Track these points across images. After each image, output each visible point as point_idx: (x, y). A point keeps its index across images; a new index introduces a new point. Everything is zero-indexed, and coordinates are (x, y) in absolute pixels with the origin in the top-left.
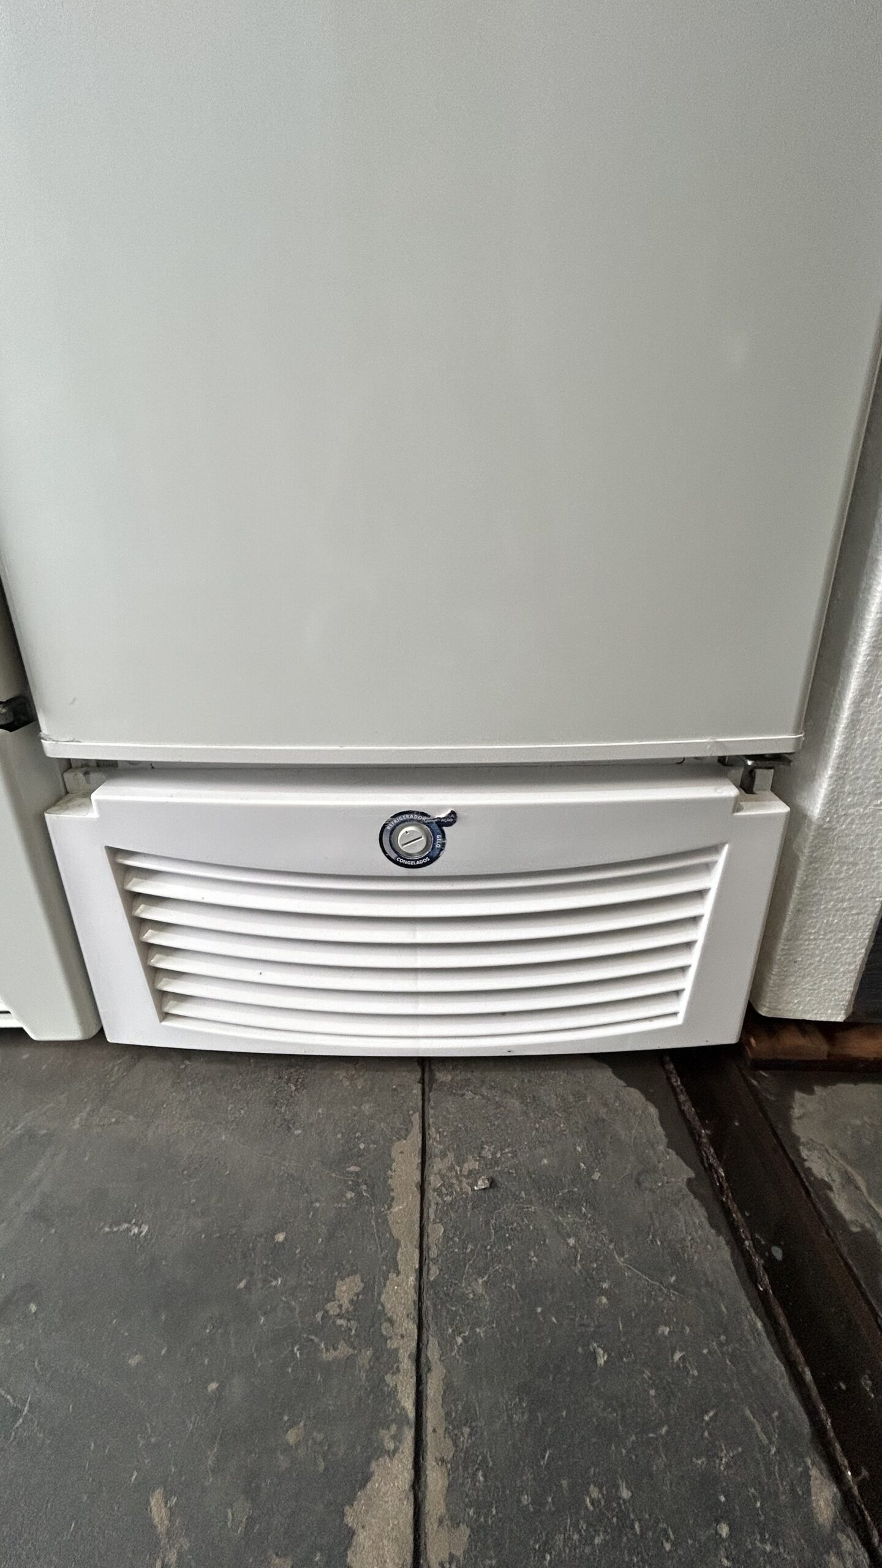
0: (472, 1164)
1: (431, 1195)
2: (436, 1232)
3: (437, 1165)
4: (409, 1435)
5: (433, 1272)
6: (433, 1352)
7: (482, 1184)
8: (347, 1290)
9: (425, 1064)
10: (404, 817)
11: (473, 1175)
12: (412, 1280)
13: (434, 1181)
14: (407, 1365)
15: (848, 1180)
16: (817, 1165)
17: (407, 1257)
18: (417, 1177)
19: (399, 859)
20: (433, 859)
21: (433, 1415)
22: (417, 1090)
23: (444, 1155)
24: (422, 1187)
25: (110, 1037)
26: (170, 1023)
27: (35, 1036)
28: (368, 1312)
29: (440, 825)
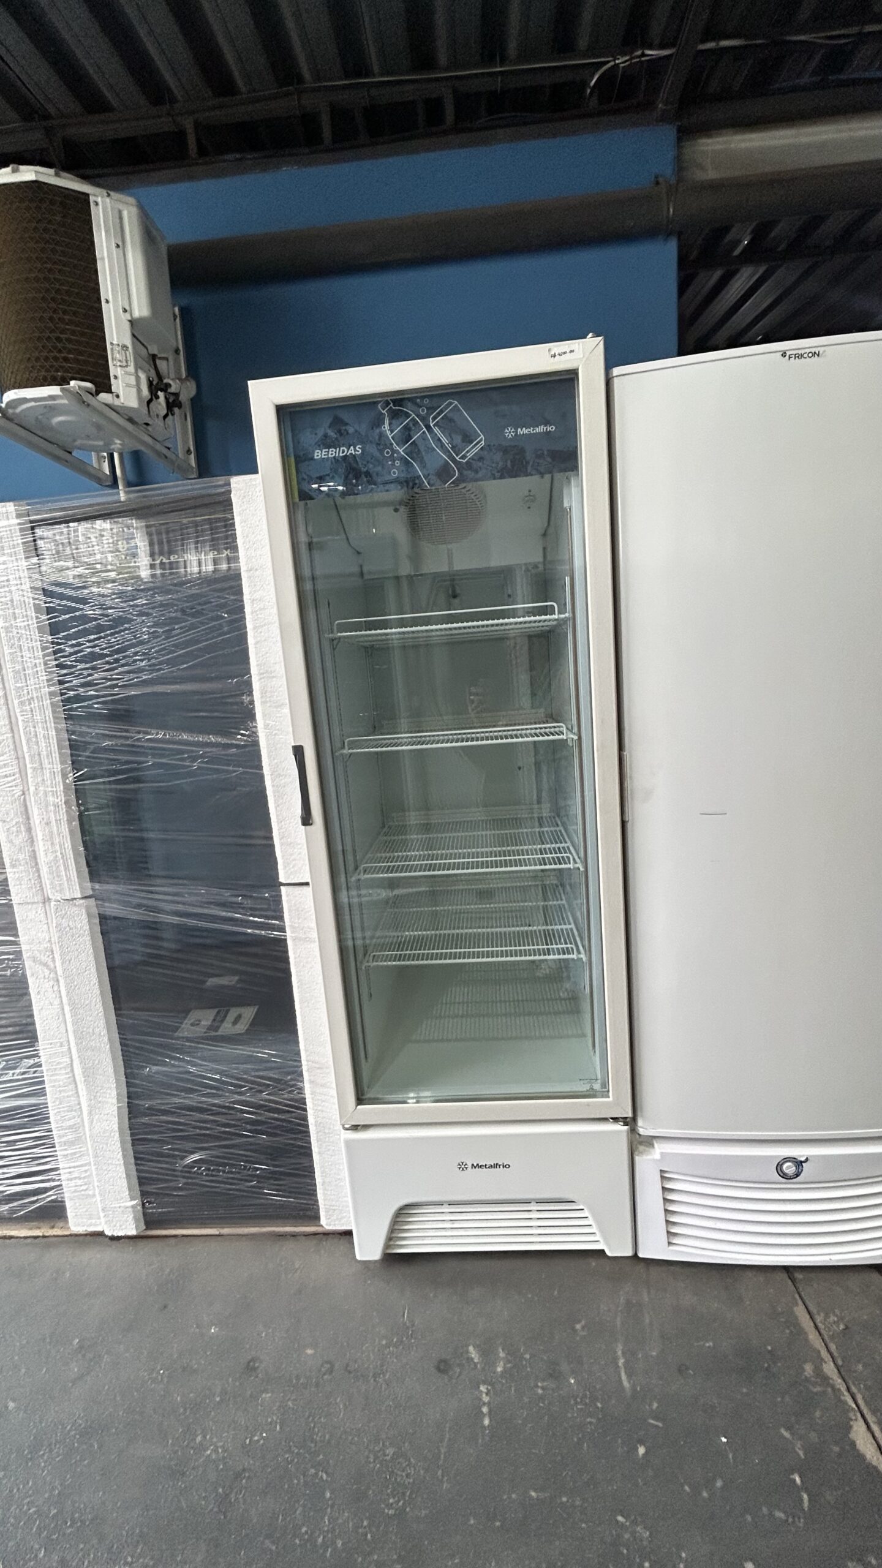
0: (833, 1318)
1: (822, 1330)
2: (833, 1347)
3: (819, 1319)
4: (859, 1415)
5: (839, 1362)
7: (842, 1327)
8: (808, 1368)
10: (787, 1159)
11: (837, 1323)
12: (832, 1364)
13: (820, 1325)
14: (847, 1394)
17: (826, 1356)
18: (812, 1324)
19: (784, 1176)
20: (797, 1175)
21: (865, 1410)
23: (819, 1314)
24: (816, 1327)
25: (641, 1255)
26: (672, 1248)
27: (609, 1253)
28: (822, 1375)
29: (801, 1162)
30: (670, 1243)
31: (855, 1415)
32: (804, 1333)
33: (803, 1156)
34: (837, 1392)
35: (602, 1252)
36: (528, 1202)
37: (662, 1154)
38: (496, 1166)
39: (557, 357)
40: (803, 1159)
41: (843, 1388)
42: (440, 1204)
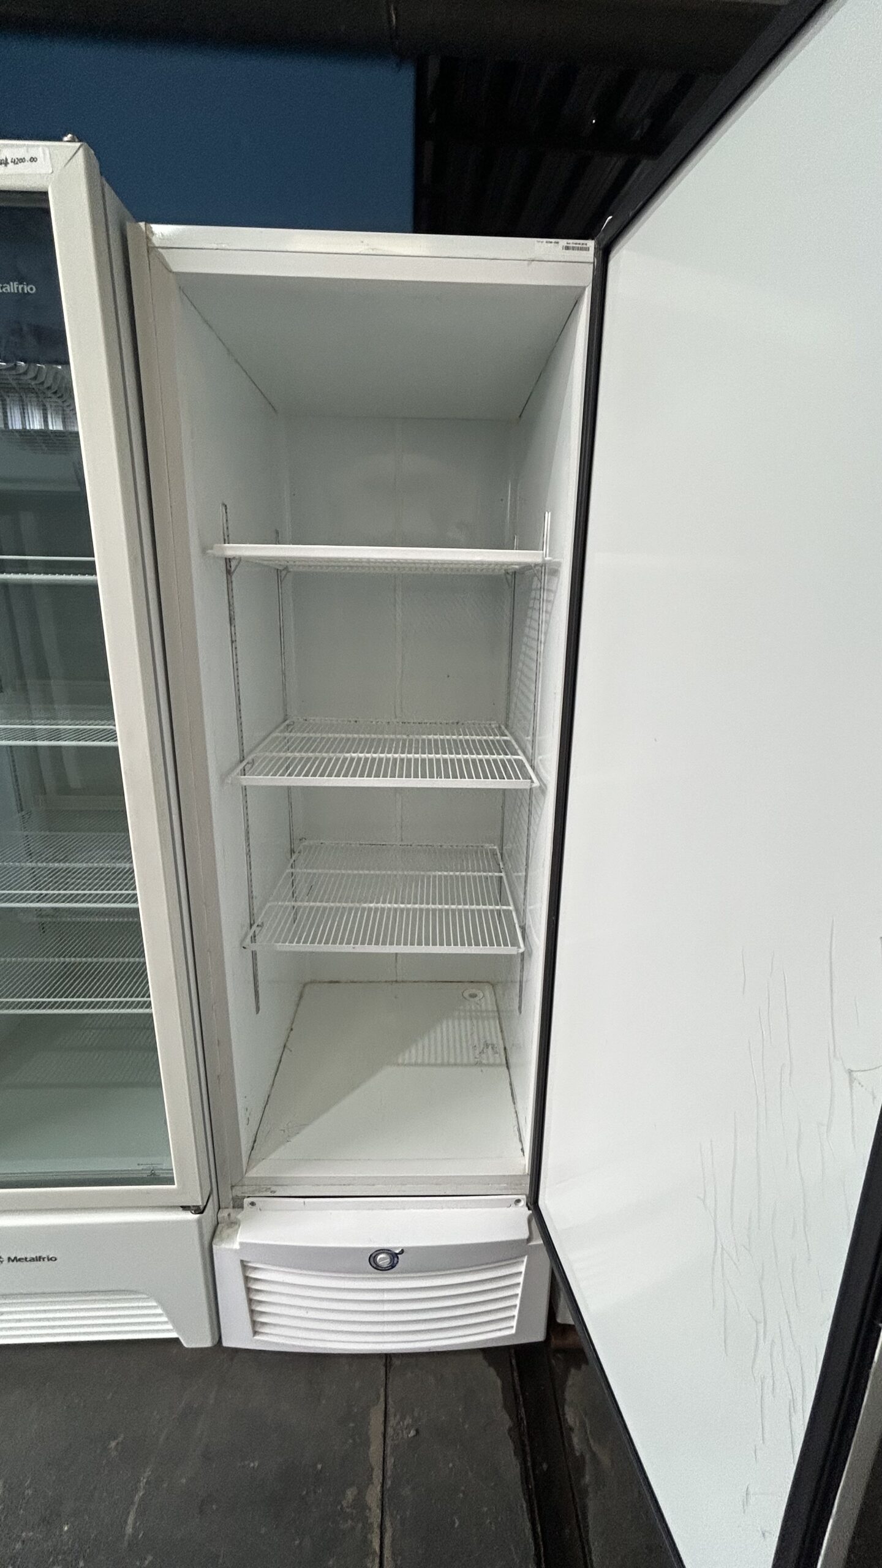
0: (408, 1421)
1: (388, 1441)
3: (392, 1422)
5: (389, 1482)
6: (388, 1524)
7: (412, 1433)
8: (350, 1494)
9: (387, 1358)
10: (380, 1251)
11: (408, 1427)
12: (379, 1488)
13: (390, 1431)
14: (377, 1531)
15: (583, 1424)
16: (571, 1417)
17: (377, 1474)
18: (382, 1429)
19: (378, 1267)
20: (393, 1266)
22: (383, 1372)
23: (395, 1415)
24: (384, 1435)
25: (226, 1343)
26: (257, 1337)
27: (185, 1343)
28: (360, 1504)
29: (397, 1254)
30: (255, 1333)
32: (367, 1443)
33: (398, 1248)
34: (367, 1527)
35: (176, 1342)
37: (241, 1244)
38: (39, 1259)
39: (11, 165)
40: (397, 1252)
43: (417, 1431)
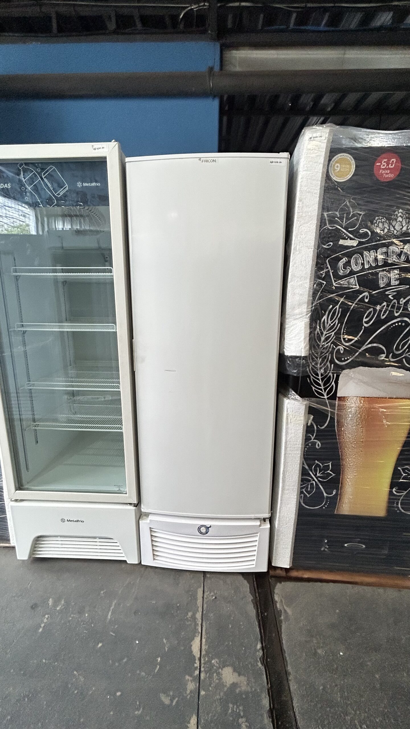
0: (212, 594)
1: (205, 599)
2: (205, 606)
3: (206, 594)
4: (200, 635)
5: (204, 612)
6: (204, 624)
7: (214, 598)
8: (190, 614)
9: (204, 573)
10: (202, 526)
11: (212, 596)
12: (201, 613)
13: (205, 596)
14: (200, 625)
15: (281, 601)
16: (276, 598)
17: (200, 609)
18: (202, 596)
19: (201, 533)
20: (207, 533)
21: (204, 633)
22: (203, 578)
23: (207, 592)
24: (203, 597)
25: (142, 563)
26: (155, 561)
27: (128, 562)
28: (194, 617)
29: (208, 527)
30: (154, 559)
31: (198, 635)
32: (196, 599)
33: (208, 525)
34: (196, 625)
35: (125, 561)
36: (95, 538)
37: (150, 520)
38: (78, 521)
39: (97, 150)
40: (209, 526)
41: (200, 623)
42: (57, 536)
43: (216, 598)
